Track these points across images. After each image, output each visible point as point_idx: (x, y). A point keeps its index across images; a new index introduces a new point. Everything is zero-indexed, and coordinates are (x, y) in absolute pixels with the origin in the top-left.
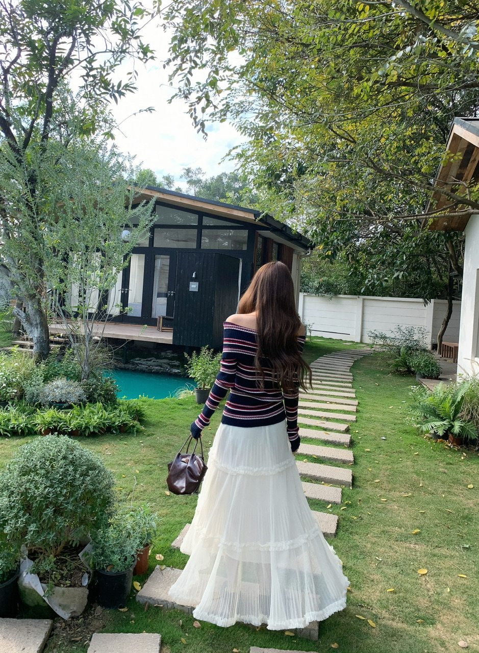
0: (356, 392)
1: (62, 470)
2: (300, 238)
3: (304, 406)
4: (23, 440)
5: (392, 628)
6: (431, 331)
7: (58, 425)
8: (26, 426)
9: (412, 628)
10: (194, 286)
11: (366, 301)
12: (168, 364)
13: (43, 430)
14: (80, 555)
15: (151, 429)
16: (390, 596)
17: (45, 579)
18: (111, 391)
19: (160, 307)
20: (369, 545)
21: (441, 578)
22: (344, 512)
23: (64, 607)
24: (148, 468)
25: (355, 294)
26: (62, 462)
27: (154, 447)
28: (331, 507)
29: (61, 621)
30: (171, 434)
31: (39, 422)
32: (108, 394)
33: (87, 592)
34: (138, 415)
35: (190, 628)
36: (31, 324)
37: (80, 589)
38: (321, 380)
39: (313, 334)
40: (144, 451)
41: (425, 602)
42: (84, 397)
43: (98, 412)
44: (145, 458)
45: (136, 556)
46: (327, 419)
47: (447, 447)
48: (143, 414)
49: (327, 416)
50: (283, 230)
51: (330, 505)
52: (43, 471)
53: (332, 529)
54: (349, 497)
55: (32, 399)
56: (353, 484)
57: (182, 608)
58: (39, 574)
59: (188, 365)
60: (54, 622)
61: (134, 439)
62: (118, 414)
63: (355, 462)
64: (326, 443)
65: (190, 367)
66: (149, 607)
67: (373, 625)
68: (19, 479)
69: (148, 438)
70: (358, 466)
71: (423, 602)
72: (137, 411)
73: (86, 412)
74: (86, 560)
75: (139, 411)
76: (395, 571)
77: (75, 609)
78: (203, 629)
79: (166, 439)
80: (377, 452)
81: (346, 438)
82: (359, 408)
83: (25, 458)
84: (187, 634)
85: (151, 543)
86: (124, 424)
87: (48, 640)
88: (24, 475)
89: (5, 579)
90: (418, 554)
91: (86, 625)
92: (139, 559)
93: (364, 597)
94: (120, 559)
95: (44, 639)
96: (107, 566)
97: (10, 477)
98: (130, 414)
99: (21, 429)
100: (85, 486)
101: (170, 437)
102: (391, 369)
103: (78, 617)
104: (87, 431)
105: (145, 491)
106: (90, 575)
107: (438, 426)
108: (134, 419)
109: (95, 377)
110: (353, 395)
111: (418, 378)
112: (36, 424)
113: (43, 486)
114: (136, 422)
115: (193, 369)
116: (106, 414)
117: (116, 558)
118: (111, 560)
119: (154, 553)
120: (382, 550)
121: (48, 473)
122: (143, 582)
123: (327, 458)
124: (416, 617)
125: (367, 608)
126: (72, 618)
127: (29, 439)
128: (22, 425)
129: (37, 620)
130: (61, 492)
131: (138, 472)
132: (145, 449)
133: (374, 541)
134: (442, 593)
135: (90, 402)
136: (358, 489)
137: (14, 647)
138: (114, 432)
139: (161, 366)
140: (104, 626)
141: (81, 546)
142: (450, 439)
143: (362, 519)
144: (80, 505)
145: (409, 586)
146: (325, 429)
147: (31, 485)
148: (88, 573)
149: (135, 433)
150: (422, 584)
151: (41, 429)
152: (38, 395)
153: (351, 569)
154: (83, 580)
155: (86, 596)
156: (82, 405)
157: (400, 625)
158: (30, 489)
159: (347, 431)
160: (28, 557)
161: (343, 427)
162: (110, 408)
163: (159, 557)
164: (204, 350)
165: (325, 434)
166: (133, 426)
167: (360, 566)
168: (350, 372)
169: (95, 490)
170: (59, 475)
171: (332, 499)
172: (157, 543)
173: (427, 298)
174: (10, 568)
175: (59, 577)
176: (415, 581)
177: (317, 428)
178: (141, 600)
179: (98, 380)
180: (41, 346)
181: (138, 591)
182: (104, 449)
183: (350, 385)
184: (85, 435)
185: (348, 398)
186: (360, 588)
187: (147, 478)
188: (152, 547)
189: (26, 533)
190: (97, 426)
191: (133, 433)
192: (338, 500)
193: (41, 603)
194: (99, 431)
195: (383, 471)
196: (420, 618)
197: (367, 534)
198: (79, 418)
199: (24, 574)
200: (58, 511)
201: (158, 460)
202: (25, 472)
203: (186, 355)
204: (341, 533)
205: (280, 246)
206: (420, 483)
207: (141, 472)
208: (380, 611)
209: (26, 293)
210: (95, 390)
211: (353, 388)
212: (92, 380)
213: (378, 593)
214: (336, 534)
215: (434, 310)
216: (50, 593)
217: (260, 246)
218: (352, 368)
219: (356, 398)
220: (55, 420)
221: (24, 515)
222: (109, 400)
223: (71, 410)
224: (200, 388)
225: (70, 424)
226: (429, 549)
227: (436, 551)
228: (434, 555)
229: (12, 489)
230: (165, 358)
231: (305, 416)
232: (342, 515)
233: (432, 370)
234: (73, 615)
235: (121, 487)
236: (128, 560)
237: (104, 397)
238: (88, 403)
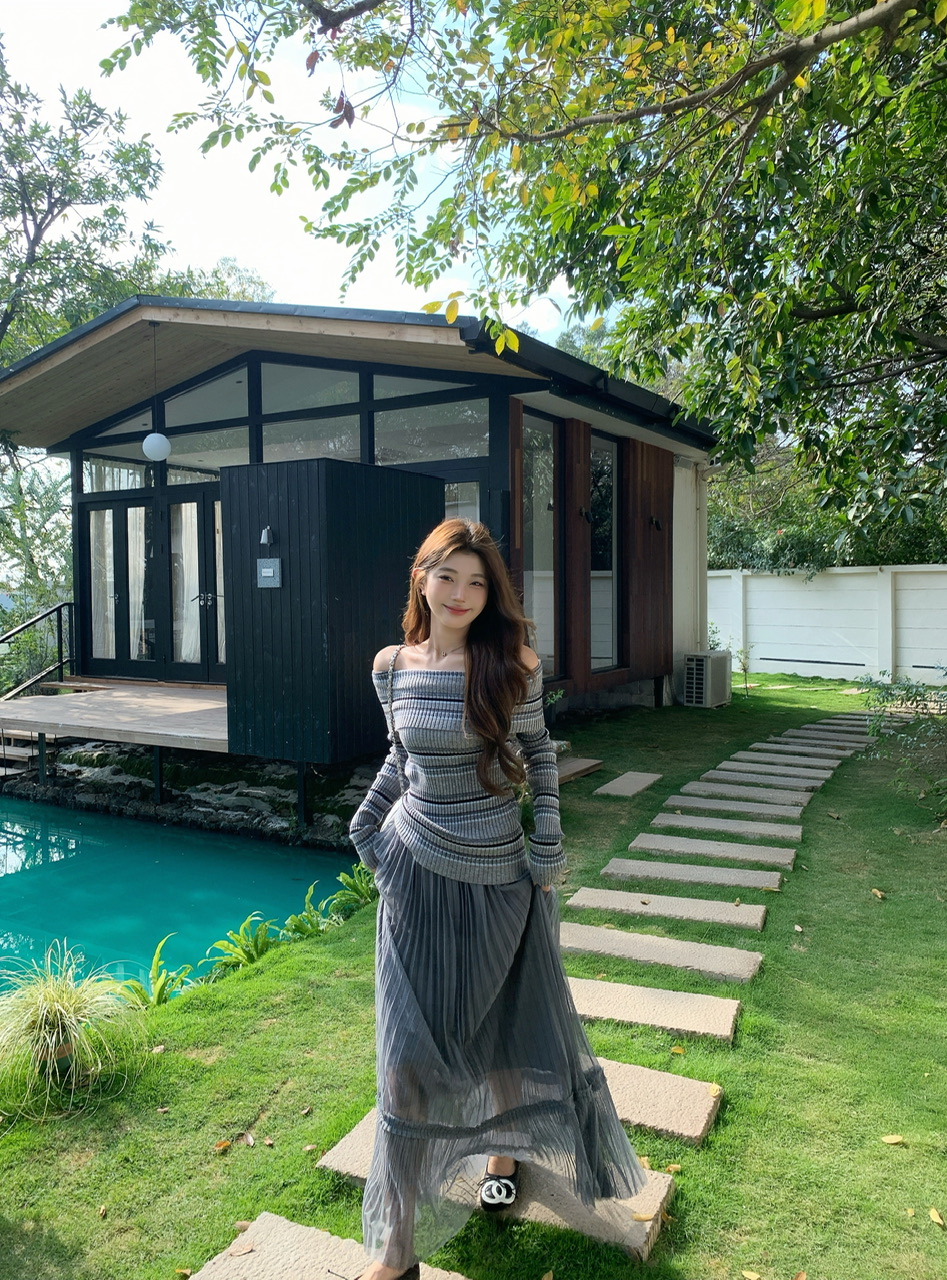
25: (873, 563)
139: (245, 809)
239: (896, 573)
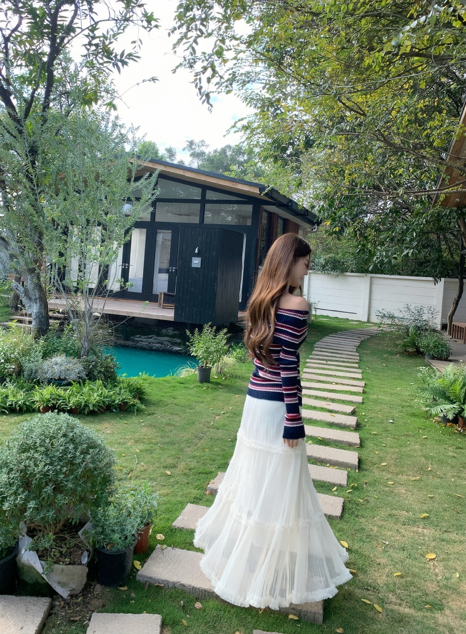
0: (362, 373)
1: (62, 448)
2: (306, 214)
3: (308, 386)
4: (21, 418)
5: (399, 614)
6: (441, 311)
7: (57, 403)
8: (24, 403)
9: (420, 614)
10: (196, 262)
11: (373, 279)
12: (169, 342)
13: (41, 408)
14: (80, 533)
15: (152, 408)
16: (397, 581)
17: (44, 557)
18: (111, 368)
19: (161, 283)
20: (375, 529)
21: (450, 563)
22: (350, 495)
23: (63, 584)
24: (148, 447)
25: (362, 272)
26: (62, 439)
27: (154, 426)
28: (337, 490)
29: (60, 599)
30: (172, 414)
31: (38, 399)
32: (108, 371)
33: (87, 570)
34: (139, 393)
35: (191, 610)
36: (30, 299)
37: (79, 567)
38: (327, 360)
39: (319, 313)
40: (144, 430)
41: (433, 586)
42: (83, 375)
43: (98, 390)
44: (145, 437)
45: (136, 535)
46: (333, 400)
47: (456, 431)
48: (144, 392)
49: (333, 397)
50: (289, 205)
51: (335, 488)
52: (43, 449)
53: (338, 512)
54: (355, 480)
55: (30, 375)
56: (359, 467)
57: (183, 588)
58: (37, 551)
59: (190, 343)
60: (53, 600)
61: (134, 418)
62: (118, 392)
63: (361, 445)
64: (332, 425)
65: (192, 345)
66: (150, 586)
67: (380, 609)
68: (18, 456)
69: (149, 417)
70: (365, 449)
71: (431, 587)
72: (138, 389)
73: (86, 389)
74: (86, 538)
75: (140, 389)
76: (402, 555)
77: (74, 586)
78: (204, 611)
79: (167, 418)
80: (384, 434)
81: (352, 421)
82: (366, 389)
83: (24, 435)
84: (188, 616)
85: (152, 523)
86: (124, 403)
87: (47, 619)
88: (23, 452)
89: (4, 556)
90: (426, 539)
91: (86, 604)
92: (139, 538)
93: (370, 581)
94: (120, 538)
95: (43, 618)
96: (107, 545)
97: (10, 453)
98: (130, 391)
99: (19, 406)
100: (86, 465)
101: (171, 417)
102: (399, 349)
103: (77, 595)
104: (87, 410)
105: (145, 470)
106: (90, 553)
107: (448, 409)
108: (134, 397)
109: (95, 353)
110: (360, 376)
111: (427, 359)
112: (35, 401)
113: (43, 463)
114: (136, 401)
115: (195, 347)
116: (106, 392)
117: (116, 536)
118: (111, 539)
119: (155, 532)
120: (389, 533)
121: (48, 450)
122: (143, 561)
123: (333, 440)
124: (423, 602)
125: (374, 592)
126: (71, 596)
127: (27, 417)
128: (20, 403)
129: (35, 598)
130: (61, 470)
131: (138, 451)
132: (145, 429)
133: (380, 525)
134: (451, 578)
135: (90, 379)
136: (364, 472)
137: (12, 626)
138: (114, 410)
139: (162, 344)
140: (104, 606)
141: (82, 524)
142: (460, 423)
143: (368, 502)
144: (80, 483)
145: (417, 570)
146: (331, 411)
147: (31, 462)
148: (87, 551)
149: (136, 412)
150: (430, 569)
151: (39, 407)
152: (36, 371)
153: (356, 552)
154: (82, 558)
155: (85, 575)
156: (81, 383)
157: (407, 610)
158: (29, 466)
159: (353, 413)
160: (27, 534)
161: (350, 409)
162: (110, 386)
163: (160, 537)
164: (206, 327)
165: (330, 416)
166: (134, 405)
167: (366, 549)
168: (356, 352)
169: (95, 469)
170: (58, 453)
171: (337, 481)
172: (158, 522)
173: (437, 277)
174: (9, 545)
175: (58, 555)
176: (423, 565)
177: (322, 409)
178: (141, 579)
179: (98, 357)
180: (40, 321)
181: (138, 570)
182: (104, 428)
183: (357, 365)
184: (84, 413)
185: (354, 379)
186: (366, 572)
187: (148, 458)
188: (153, 526)
189: (25, 511)
190: (97, 404)
191: (133, 412)
192: (344, 482)
193: (40, 580)
194: (98, 410)
195: (390, 455)
196: (427, 603)
197: (374, 518)
198: (79, 395)
199: (23, 551)
200: (58, 489)
201: (159, 439)
202: (24, 449)
203: (188, 333)
204: (347, 516)
205: (286, 221)
206: (428, 467)
207: (141, 451)
208: (387, 595)
209: (25, 267)
210: (95, 366)
211: (359, 368)
212: (92, 357)
213: (384, 577)
214: (342, 517)
215: (445, 289)
216: (49, 571)
217: (264, 221)
218: (359, 348)
219: (363, 379)
220: (53, 397)
221: (23, 492)
222: (109, 377)
223: (70, 388)
224: (202, 367)
225: (69, 402)
226: (437, 534)
227: (445, 536)
228: (443, 540)
229: (12, 466)
230: (166, 335)
231: (310, 396)
232: (348, 497)
233: (442, 351)
234: (73, 593)
235: (121, 466)
236: (129, 539)
237: (104, 375)
238: (87, 381)
239: (372, 277)
